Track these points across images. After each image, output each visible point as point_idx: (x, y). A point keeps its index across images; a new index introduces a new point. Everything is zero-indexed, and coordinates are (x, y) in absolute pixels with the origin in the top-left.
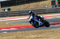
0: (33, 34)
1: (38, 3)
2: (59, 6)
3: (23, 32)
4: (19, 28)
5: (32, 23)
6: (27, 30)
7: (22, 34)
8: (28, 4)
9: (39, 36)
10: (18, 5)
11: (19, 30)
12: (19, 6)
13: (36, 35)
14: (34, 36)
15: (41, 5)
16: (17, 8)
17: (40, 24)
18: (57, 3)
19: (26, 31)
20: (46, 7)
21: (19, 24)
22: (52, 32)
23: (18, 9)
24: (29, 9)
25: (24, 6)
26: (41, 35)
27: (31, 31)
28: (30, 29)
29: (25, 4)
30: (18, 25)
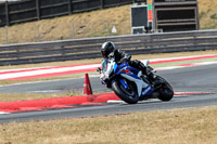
0: (65, 133)
1: (85, 15)
2: (159, 27)
3: (31, 124)
4: (14, 108)
5: (114, 84)
6: (46, 117)
7: (27, 130)
8: (47, 20)
9: (90, 138)
10: (11, 25)
11: (14, 118)
12: (14, 27)
13: (79, 136)
14: (70, 137)
15: (94, 23)
16: (9, 34)
17: (143, 90)
18: (151, 18)
19: (42, 122)
20: (114, 30)
21: (15, 94)
22: (136, 125)
23: (10, 37)
24: (52, 38)
25: (32, 29)
26: (96, 134)
27: (58, 122)
28: (55, 114)
29: (36, 20)
30: (13, 99)
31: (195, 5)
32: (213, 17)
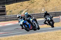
31: (5, 8)
32: (10, 12)
